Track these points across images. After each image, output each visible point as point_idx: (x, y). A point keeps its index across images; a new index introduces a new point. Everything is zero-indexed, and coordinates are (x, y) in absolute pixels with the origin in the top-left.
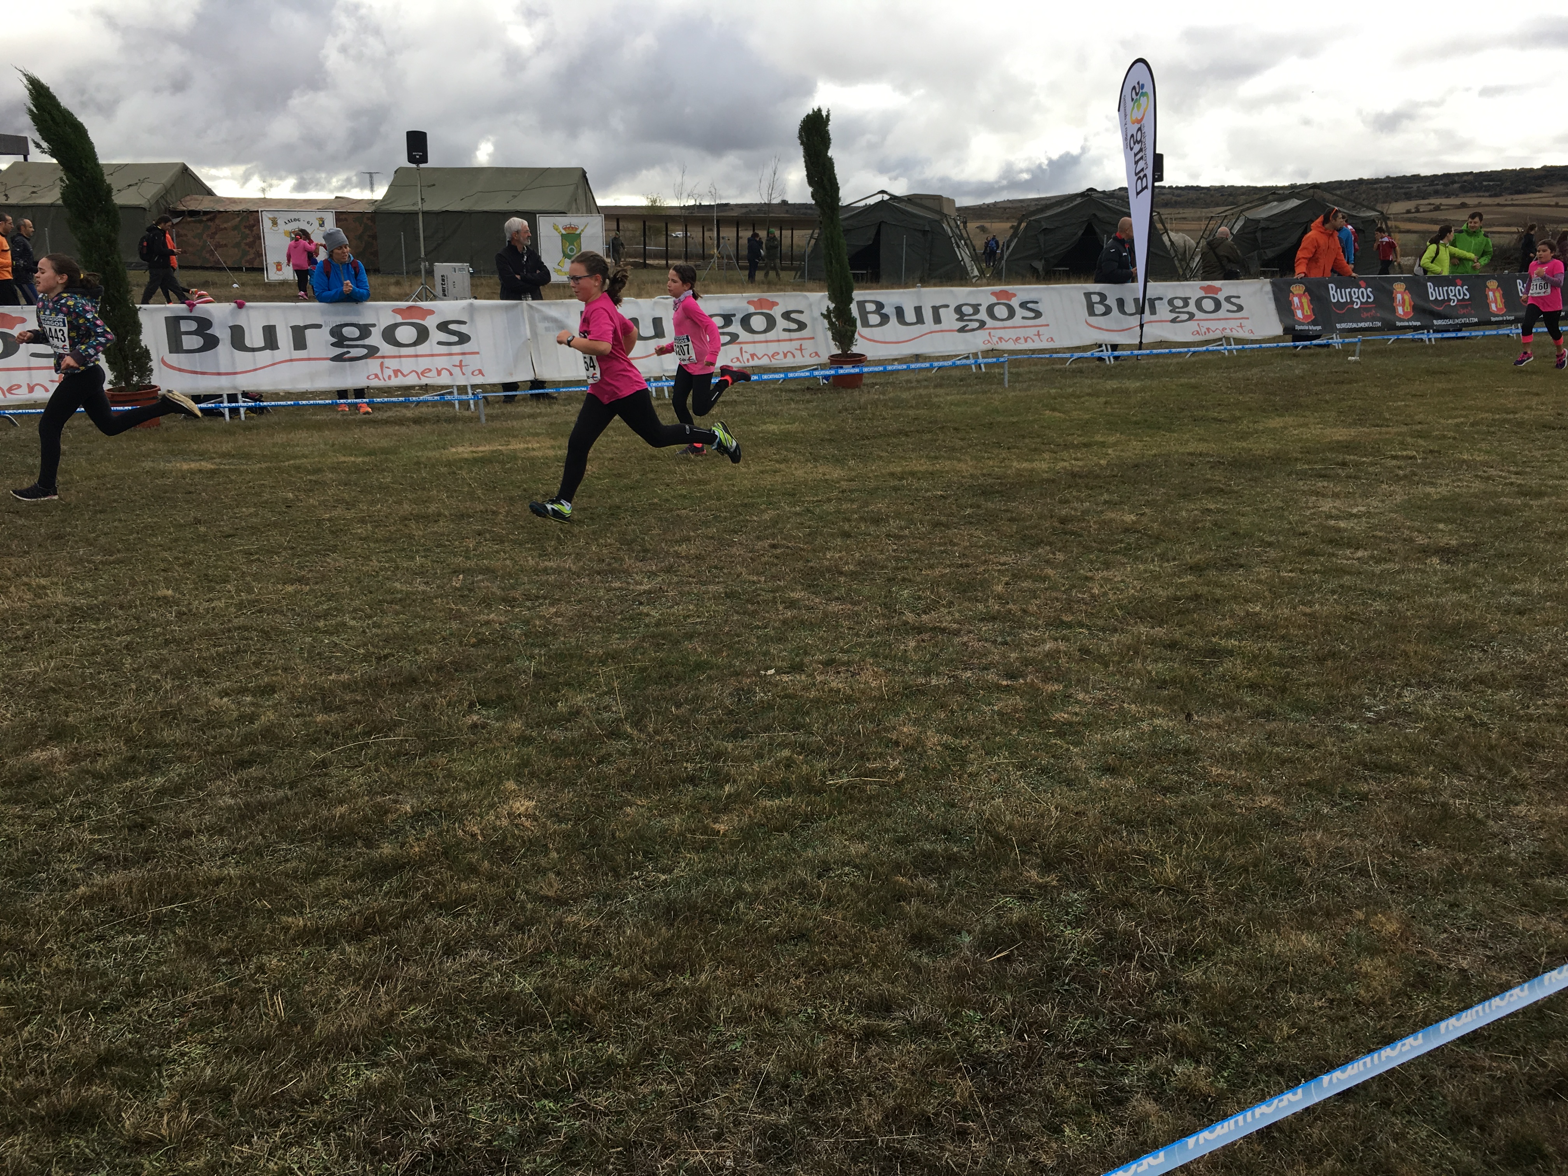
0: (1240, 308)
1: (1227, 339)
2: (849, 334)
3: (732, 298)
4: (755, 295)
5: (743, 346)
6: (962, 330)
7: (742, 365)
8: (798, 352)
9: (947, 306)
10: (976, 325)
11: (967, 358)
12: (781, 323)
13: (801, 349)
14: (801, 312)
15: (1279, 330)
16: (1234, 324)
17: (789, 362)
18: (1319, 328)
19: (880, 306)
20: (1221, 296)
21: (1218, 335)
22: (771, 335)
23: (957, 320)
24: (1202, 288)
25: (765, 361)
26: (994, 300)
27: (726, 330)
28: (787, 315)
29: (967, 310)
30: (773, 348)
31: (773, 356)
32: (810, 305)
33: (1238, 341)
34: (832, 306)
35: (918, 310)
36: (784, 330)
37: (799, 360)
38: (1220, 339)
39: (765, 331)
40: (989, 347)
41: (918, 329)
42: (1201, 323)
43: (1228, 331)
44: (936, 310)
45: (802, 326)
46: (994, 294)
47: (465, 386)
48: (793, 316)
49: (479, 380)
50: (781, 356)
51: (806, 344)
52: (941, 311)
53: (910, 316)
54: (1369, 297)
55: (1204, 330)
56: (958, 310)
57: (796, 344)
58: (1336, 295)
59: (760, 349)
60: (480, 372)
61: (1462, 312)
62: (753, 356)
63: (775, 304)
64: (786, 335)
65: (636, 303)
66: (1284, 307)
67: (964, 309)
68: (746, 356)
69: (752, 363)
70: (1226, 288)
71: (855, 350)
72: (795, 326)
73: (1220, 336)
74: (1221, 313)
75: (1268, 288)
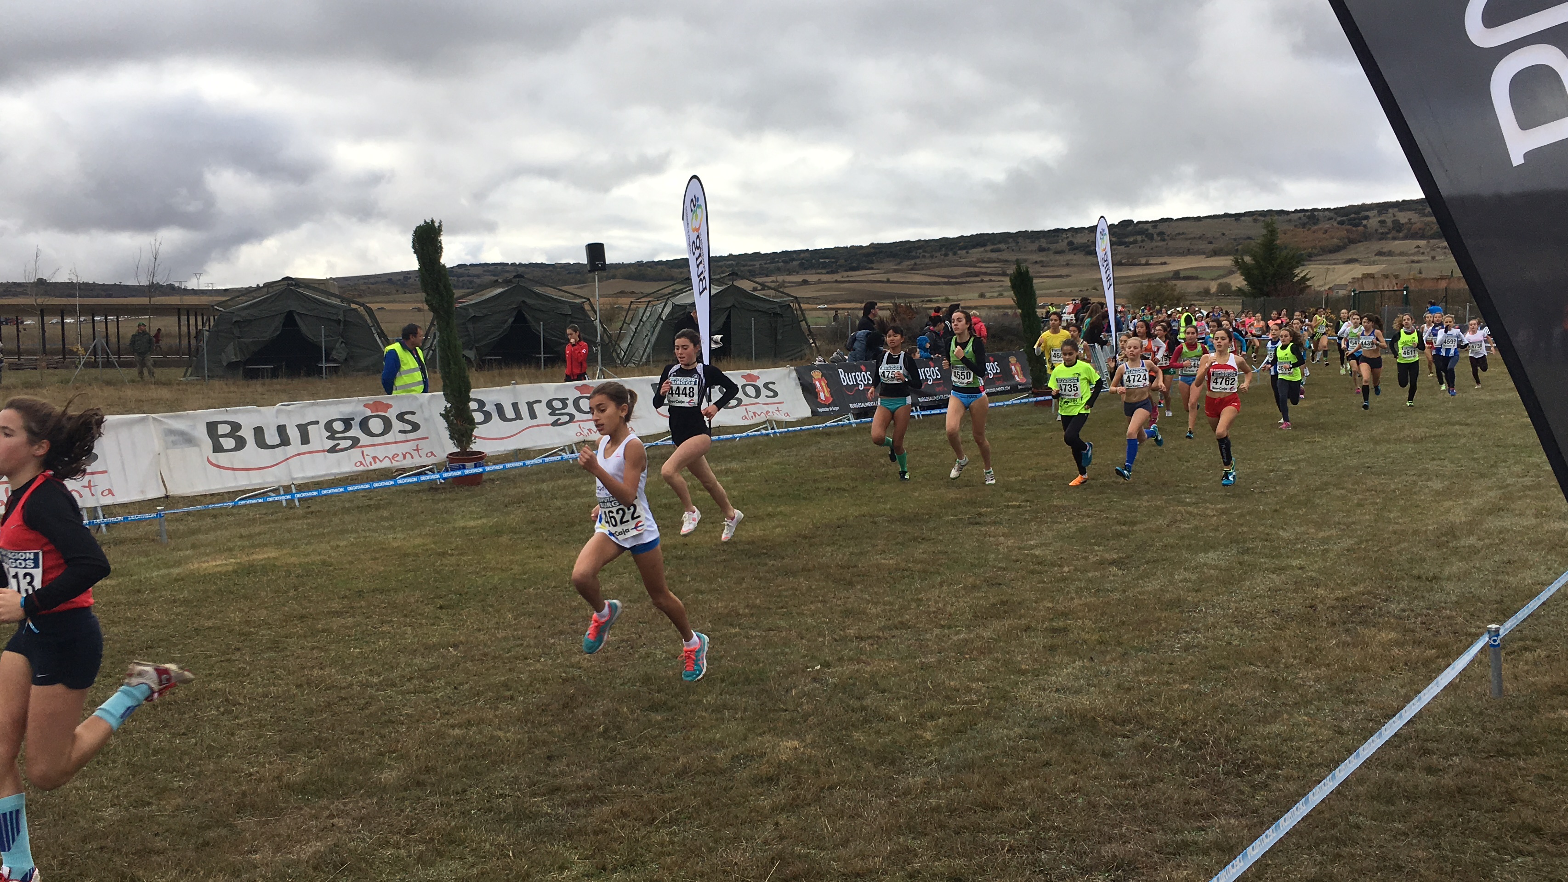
0: (776, 394)
1: (770, 421)
2: (469, 432)
3: (350, 402)
4: (370, 399)
5: (363, 449)
6: (555, 424)
7: (366, 468)
8: (414, 453)
9: (539, 402)
10: (566, 418)
11: (563, 450)
12: (397, 425)
13: (417, 450)
14: (413, 413)
15: (808, 413)
16: (772, 408)
17: (408, 463)
18: (837, 408)
19: (481, 404)
20: (760, 383)
21: (763, 418)
22: (388, 438)
23: (550, 414)
24: (743, 377)
25: (386, 464)
26: (578, 394)
27: (346, 434)
28: (401, 417)
29: (557, 404)
30: (393, 449)
31: (393, 457)
32: (421, 406)
33: (780, 424)
34: (449, 405)
35: (515, 406)
36: (400, 432)
37: (418, 461)
38: (765, 422)
39: (382, 434)
40: (581, 438)
41: (518, 425)
42: (749, 408)
43: (770, 414)
44: (530, 405)
45: (416, 427)
46: (577, 388)
47: (96, 508)
48: (406, 417)
49: (108, 500)
50: (400, 457)
51: (421, 444)
52: (535, 406)
53: (510, 413)
54: (869, 380)
55: (751, 414)
56: (549, 404)
57: (412, 444)
58: (846, 379)
59: (380, 452)
60: (110, 492)
61: (937, 389)
62: (374, 458)
63: (389, 406)
64: (402, 437)
65: (259, 411)
66: (809, 391)
67: (555, 403)
68: (369, 459)
69: (374, 466)
70: (764, 375)
71: (474, 447)
72: (409, 428)
73: (765, 419)
74: (762, 399)
75: (794, 374)
